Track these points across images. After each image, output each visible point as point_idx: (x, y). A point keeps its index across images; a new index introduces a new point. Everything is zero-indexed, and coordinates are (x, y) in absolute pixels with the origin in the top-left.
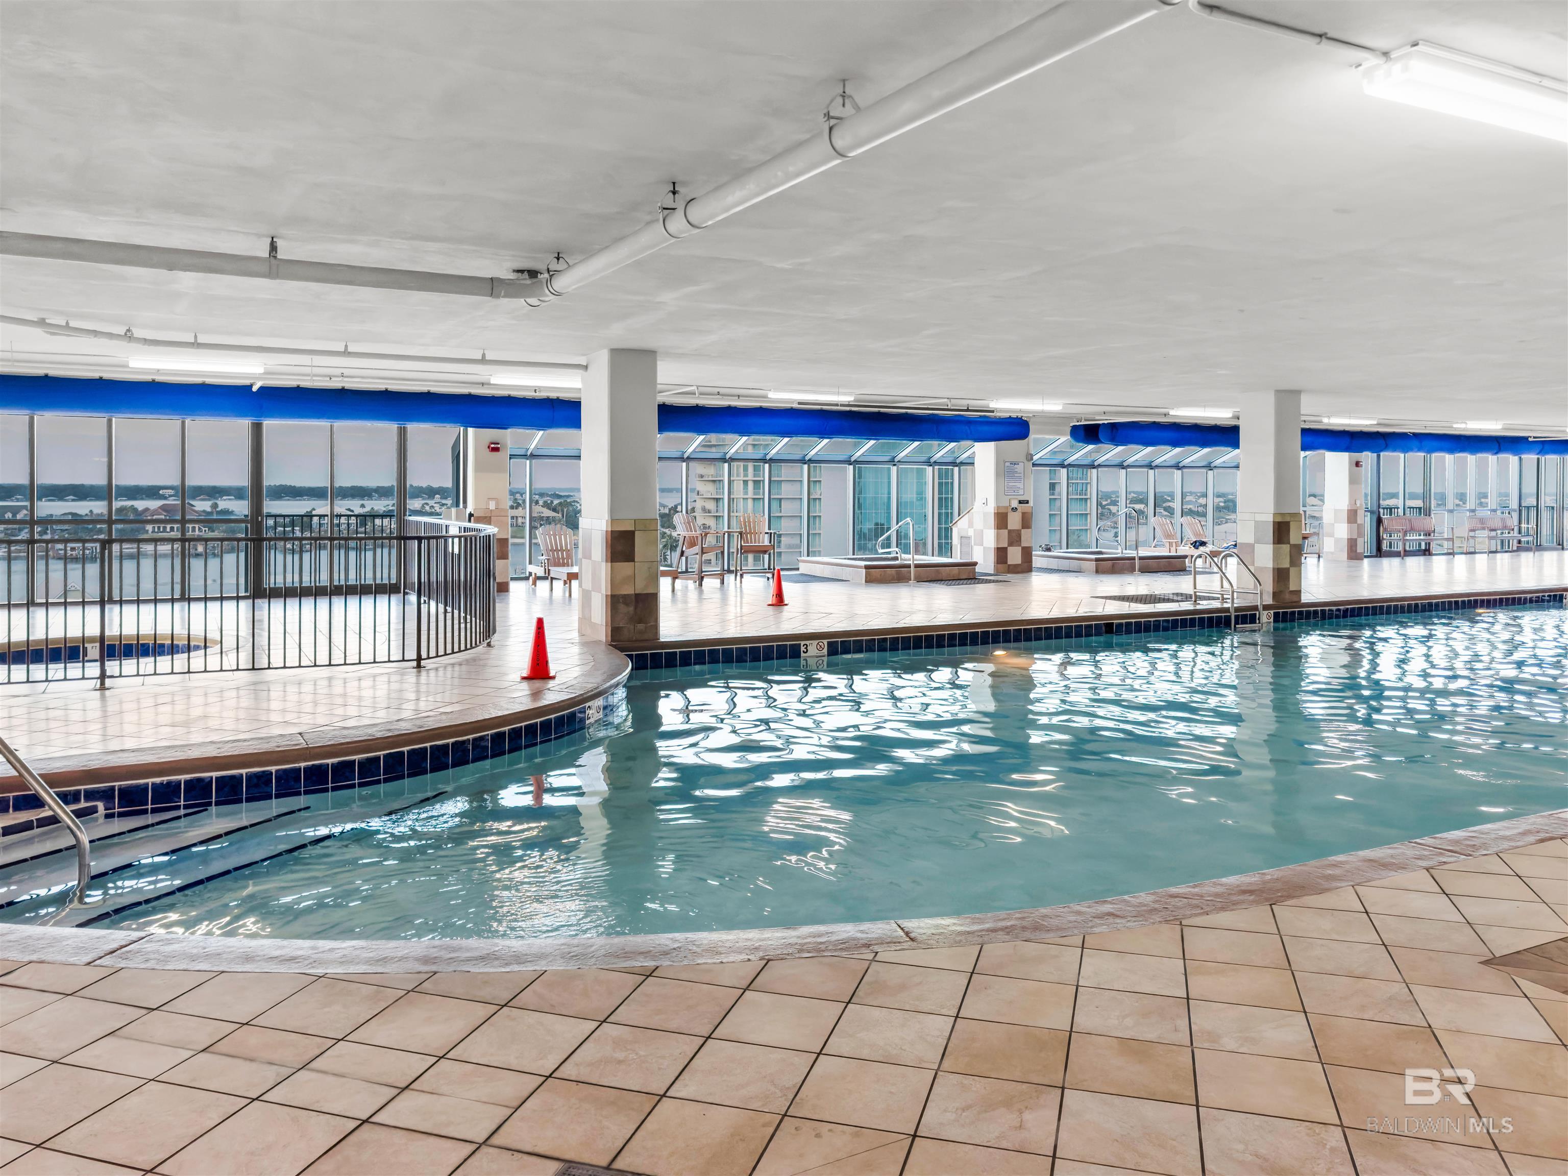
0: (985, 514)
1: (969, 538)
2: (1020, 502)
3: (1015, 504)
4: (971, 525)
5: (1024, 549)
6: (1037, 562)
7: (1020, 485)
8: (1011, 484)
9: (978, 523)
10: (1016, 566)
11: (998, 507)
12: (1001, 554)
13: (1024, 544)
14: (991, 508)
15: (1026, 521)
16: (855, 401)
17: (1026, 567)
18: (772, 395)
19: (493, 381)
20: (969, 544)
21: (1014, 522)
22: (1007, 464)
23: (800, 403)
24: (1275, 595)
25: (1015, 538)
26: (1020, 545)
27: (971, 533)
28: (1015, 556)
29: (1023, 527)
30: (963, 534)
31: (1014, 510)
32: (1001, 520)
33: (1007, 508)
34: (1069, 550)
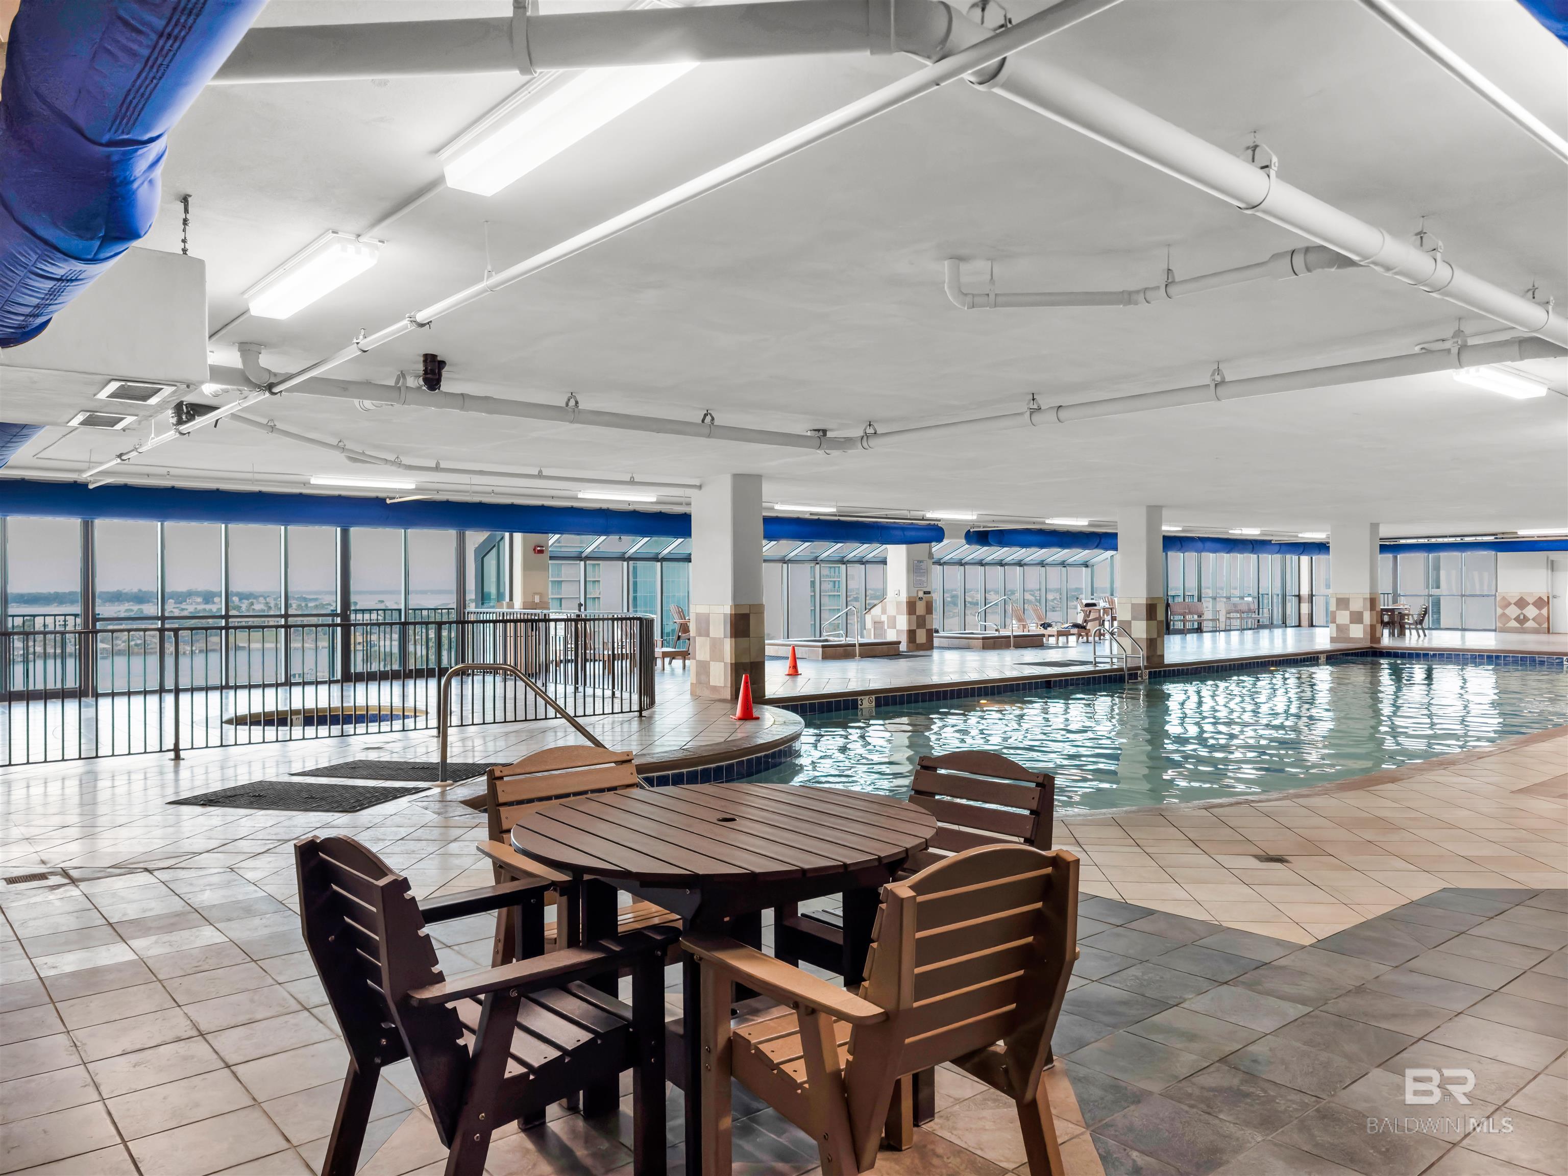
0: (898, 604)
1: (883, 623)
2: (925, 593)
3: (921, 594)
4: (884, 611)
5: (927, 630)
6: (936, 642)
7: (924, 579)
8: (918, 578)
9: (891, 610)
10: (922, 644)
11: (909, 597)
12: (912, 634)
13: (928, 627)
14: (904, 597)
15: (929, 609)
16: (838, 511)
17: (929, 646)
18: (778, 507)
19: (580, 495)
20: (882, 628)
21: (921, 609)
22: (916, 562)
23: (811, 514)
24: (1149, 658)
25: (921, 622)
26: (925, 628)
27: (884, 618)
28: (921, 637)
29: (927, 614)
30: (877, 619)
31: (921, 599)
32: (911, 606)
33: (915, 597)
34: (966, 632)
